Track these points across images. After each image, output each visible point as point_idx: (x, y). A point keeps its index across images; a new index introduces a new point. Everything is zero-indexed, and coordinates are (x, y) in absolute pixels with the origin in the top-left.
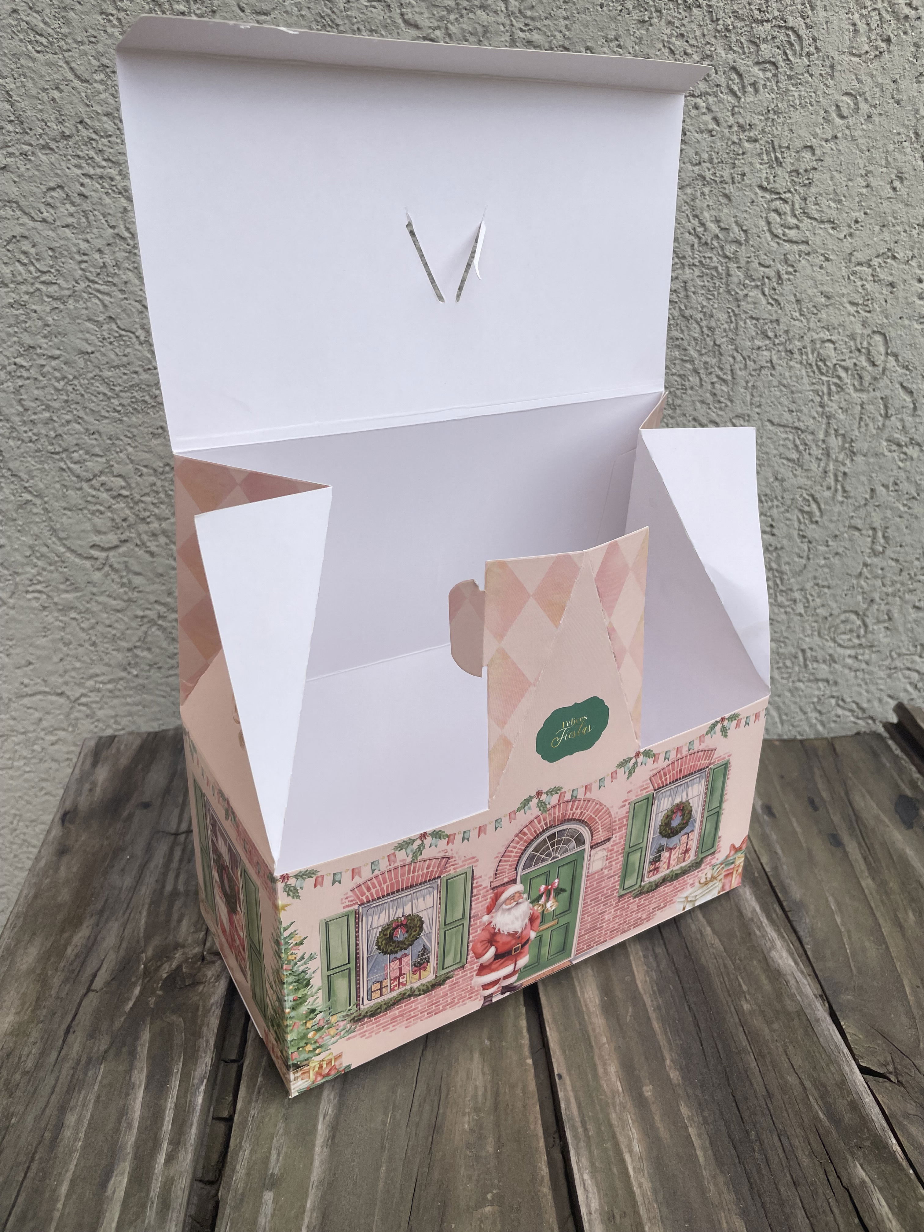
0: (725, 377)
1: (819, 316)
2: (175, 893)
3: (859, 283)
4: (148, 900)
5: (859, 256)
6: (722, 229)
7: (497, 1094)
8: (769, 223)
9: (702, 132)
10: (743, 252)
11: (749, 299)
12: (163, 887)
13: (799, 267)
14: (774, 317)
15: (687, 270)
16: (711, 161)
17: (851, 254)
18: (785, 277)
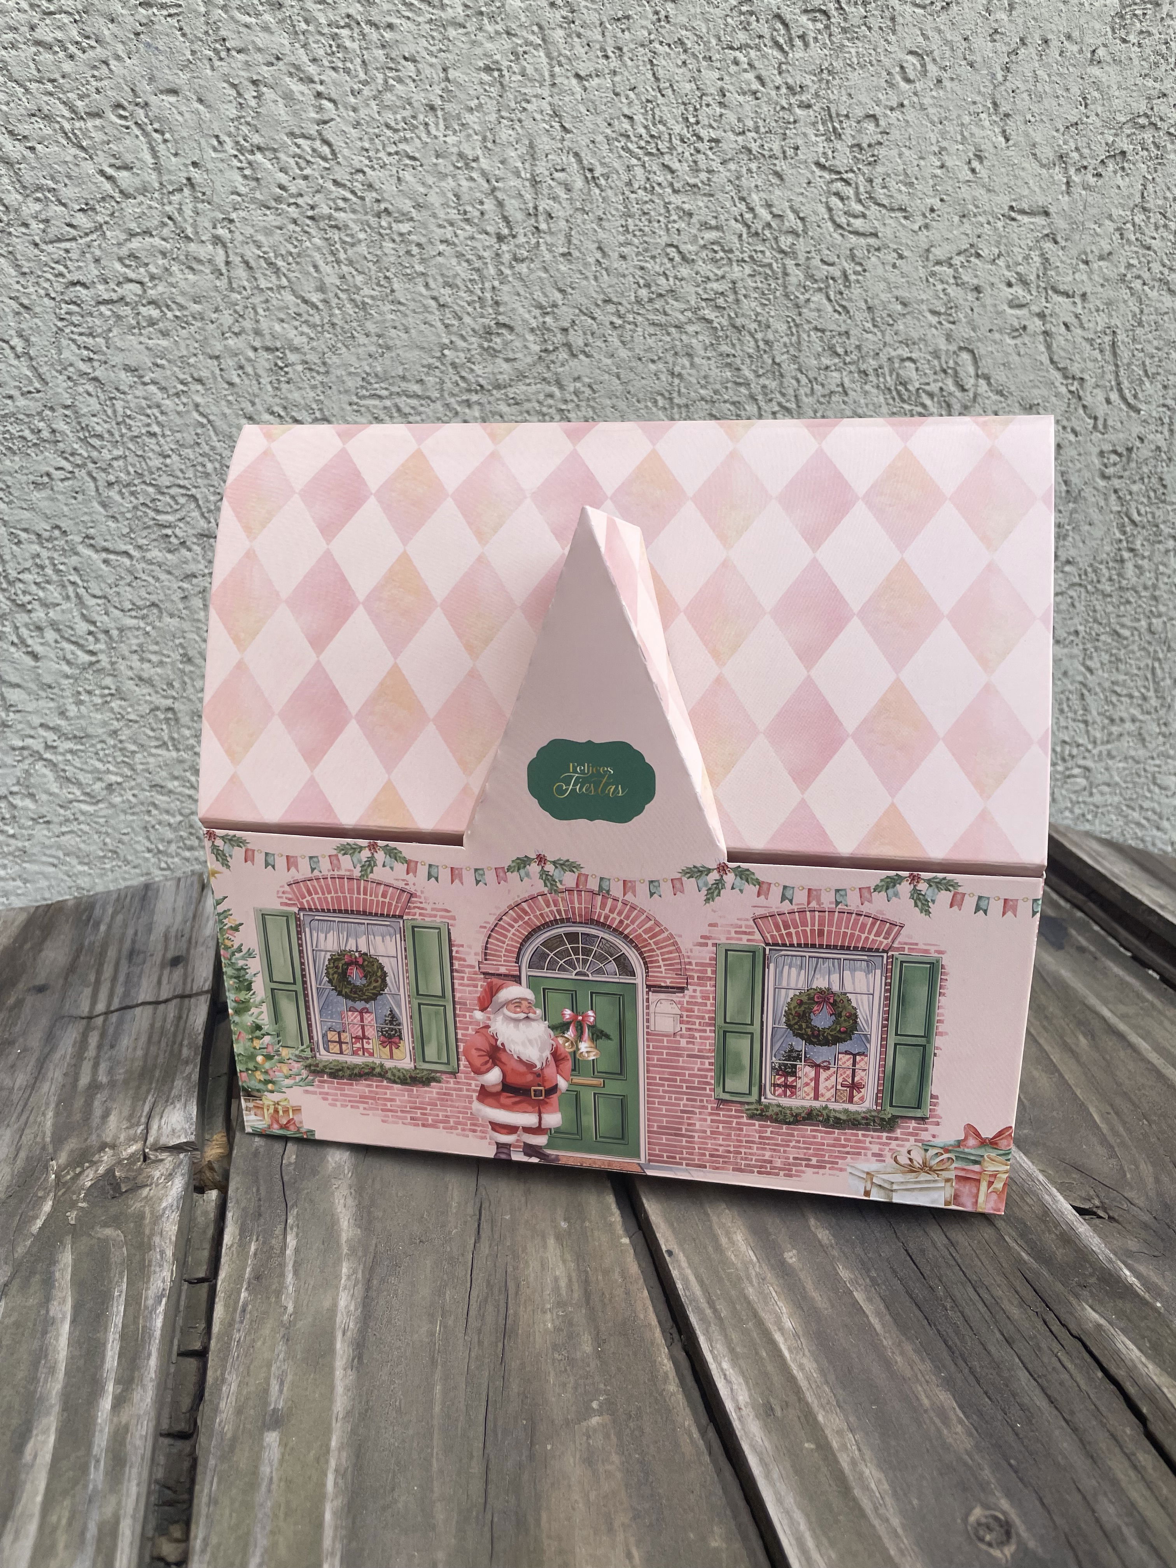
0: (788, 405)
1: (895, 327)
2: (94, 1087)
3: (940, 287)
4: (53, 1100)
5: (939, 253)
6: (775, 216)
7: (587, 1282)
8: (830, 210)
9: (744, 93)
10: (802, 246)
11: (812, 306)
12: (76, 1080)
13: (868, 265)
14: (843, 329)
15: (736, 268)
16: (757, 130)
17: (928, 251)
18: (853, 277)
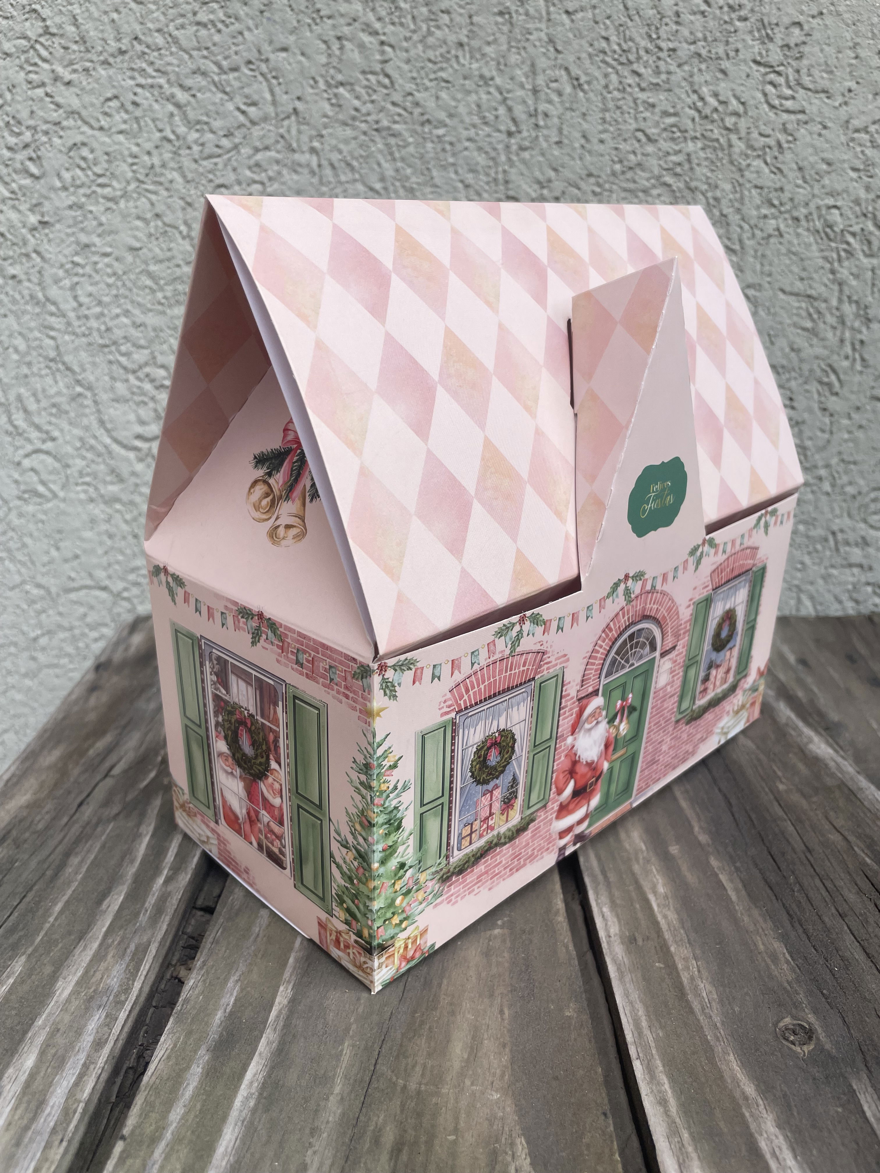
0: (734, 247)
1: (822, 182)
3: (859, 149)
5: (856, 123)
6: (721, 102)
8: (765, 95)
9: (694, 13)
10: (743, 124)
11: (752, 169)
13: (797, 135)
14: (778, 185)
15: (690, 144)
16: (705, 39)
17: (847, 122)
18: (785, 145)
